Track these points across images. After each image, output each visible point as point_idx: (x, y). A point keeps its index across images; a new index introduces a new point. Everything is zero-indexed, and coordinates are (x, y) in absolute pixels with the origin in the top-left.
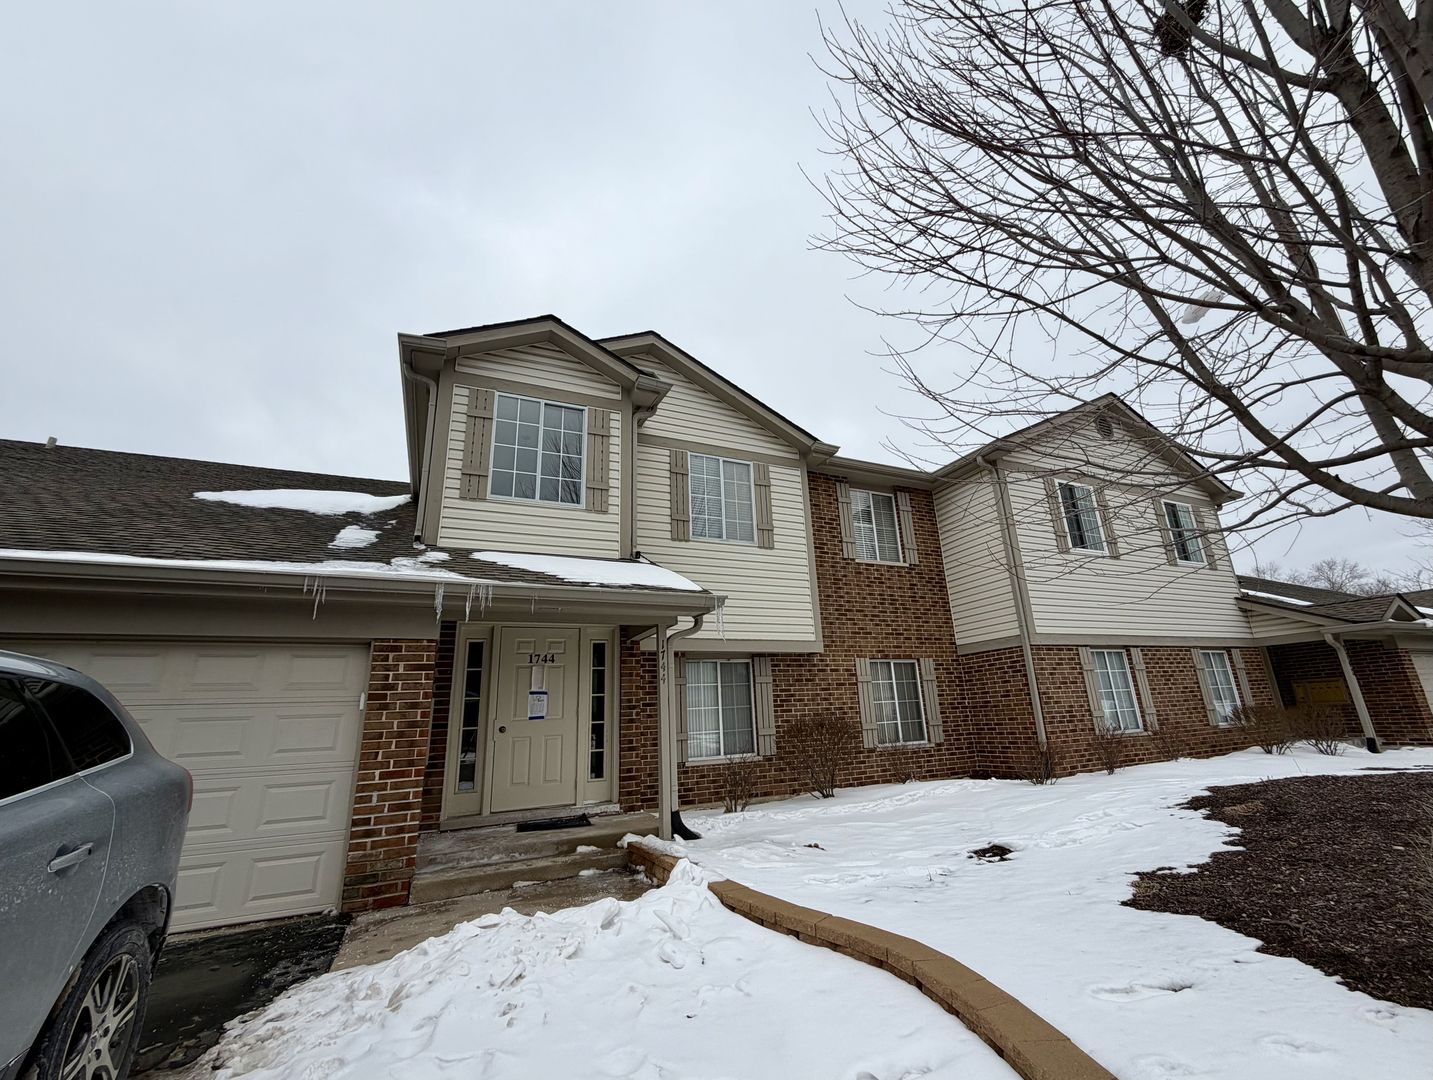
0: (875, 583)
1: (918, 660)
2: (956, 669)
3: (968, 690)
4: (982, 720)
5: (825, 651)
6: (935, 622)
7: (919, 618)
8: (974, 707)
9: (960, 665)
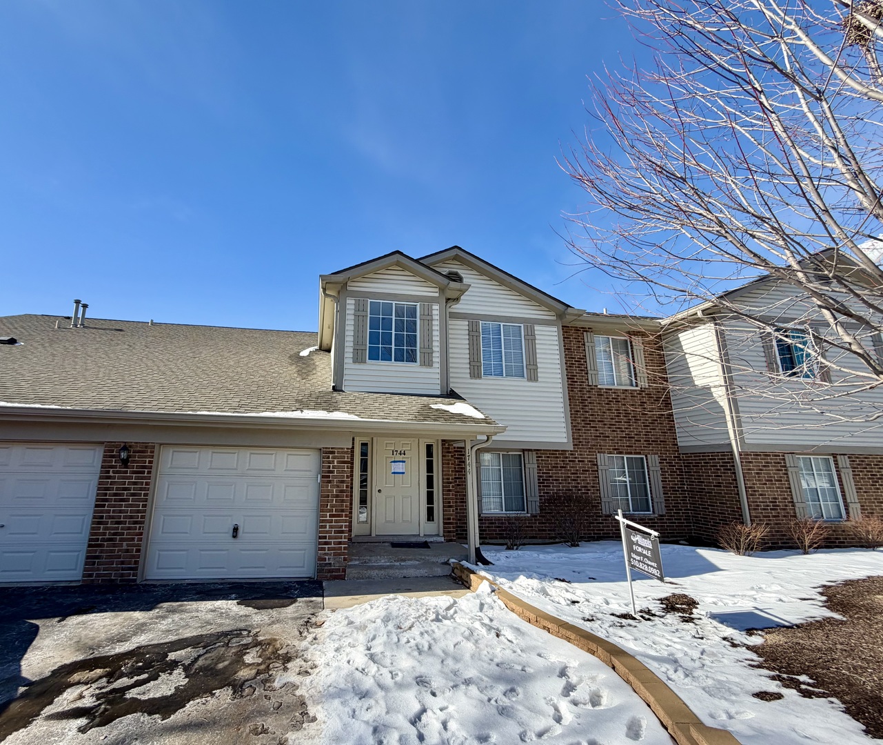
0: (613, 402)
1: (646, 456)
2: (677, 463)
3: (686, 478)
4: (698, 501)
5: (575, 448)
6: (661, 429)
7: (648, 426)
8: (690, 491)
9: (681, 460)
